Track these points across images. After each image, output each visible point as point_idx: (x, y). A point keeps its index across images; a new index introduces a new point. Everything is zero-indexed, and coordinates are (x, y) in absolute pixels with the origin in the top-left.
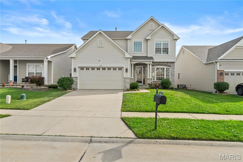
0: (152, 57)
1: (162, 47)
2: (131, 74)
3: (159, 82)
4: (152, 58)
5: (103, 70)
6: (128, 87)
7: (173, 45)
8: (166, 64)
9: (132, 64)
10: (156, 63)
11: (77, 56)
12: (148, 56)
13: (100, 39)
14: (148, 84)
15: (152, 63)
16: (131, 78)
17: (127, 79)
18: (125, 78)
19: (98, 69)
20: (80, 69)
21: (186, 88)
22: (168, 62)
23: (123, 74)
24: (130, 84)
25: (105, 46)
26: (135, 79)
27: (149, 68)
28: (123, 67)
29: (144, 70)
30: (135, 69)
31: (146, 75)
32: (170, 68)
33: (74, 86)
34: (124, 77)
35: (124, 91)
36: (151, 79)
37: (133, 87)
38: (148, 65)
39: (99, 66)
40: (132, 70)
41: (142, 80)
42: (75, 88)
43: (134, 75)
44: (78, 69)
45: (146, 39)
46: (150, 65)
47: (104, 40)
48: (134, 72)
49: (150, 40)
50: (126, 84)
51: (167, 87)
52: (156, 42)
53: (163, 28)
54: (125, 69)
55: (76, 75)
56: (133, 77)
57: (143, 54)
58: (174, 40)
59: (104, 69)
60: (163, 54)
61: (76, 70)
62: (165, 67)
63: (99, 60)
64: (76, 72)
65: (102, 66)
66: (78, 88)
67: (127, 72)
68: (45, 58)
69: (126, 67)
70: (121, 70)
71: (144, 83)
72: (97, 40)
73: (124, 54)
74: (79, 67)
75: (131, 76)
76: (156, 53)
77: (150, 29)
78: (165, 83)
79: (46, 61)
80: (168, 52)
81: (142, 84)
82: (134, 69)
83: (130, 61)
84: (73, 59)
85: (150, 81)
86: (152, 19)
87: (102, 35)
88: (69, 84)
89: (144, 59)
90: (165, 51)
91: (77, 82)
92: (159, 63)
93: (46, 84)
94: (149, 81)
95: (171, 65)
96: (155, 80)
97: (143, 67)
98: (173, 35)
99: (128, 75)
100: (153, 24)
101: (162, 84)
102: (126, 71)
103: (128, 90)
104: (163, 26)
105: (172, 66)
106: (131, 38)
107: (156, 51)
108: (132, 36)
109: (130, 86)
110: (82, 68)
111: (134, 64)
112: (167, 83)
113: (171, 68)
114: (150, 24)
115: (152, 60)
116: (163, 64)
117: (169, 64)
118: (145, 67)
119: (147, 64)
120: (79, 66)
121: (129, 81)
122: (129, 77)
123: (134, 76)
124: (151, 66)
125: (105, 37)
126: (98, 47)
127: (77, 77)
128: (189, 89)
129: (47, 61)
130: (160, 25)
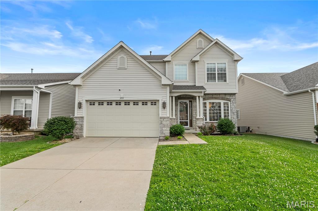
0: (202, 86)
1: (216, 72)
2: (172, 112)
3: (216, 123)
4: (202, 88)
5: (126, 105)
6: (167, 133)
7: (234, 69)
8: (223, 96)
9: (172, 97)
10: (208, 96)
11: (84, 82)
12: (196, 85)
13: (121, 56)
14: (199, 127)
15: (203, 94)
16: (171, 117)
17: (165, 120)
18: (161, 118)
19: (118, 103)
20: (89, 104)
21: (251, 131)
22: (225, 94)
23: (159, 112)
24: (171, 128)
25: (128, 67)
26: (177, 119)
27: (199, 103)
28: (159, 100)
29: (190, 106)
30: (178, 104)
31: (194, 113)
32: (229, 102)
33: (77, 131)
34: (160, 116)
35: (160, 140)
36: (202, 119)
37: (176, 133)
38: (197, 98)
39: (119, 99)
40: (172, 106)
41: (189, 121)
42: (79, 134)
43: (176, 113)
44: (84, 104)
45: (193, 60)
46: (200, 97)
47: (128, 58)
48: (175, 108)
49: (198, 62)
50: (163, 129)
51: (229, 130)
52: (208, 65)
53: (217, 45)
54: (162, 104)
55: (81, 113)
56: (174, 117)
57: (188, 82)
58: (234, 62)
59: (127, 103)
60: (218, 81)
61: (82, 106)
62: (222, 102)
63: (120, 88)
64: (81, 110)
65: (124, 99)
66: (85, 135)
67: (164, 108)
68: (34, 87)
69: (164, 100)
70: (156, 104)
71: (191, 126)
72: (116, 58)
73: (160, 79)
74: (87, 101)
75: (172, 115)
76: (207, 80)
77: (198, 46)
78: (225, 126)
79: (37, 93)
80: (226, 80)
81: (189, 126)
82: (176, 105)
83: (170, 92)
84: (77, 89)
85: (201, 122)
86: (200, 33)
87: (125, 51)
88: (63, 129)
89: (191, 89)
90: (222, 78)
91: (82, 126)
92: (213, 96)
93: (35, 129)
94: (199, 122)
95: (230, 98)
96: (208, 120)
97: (190, 101)
98: (233, 55)
99: (167, 113)
100: (202, 40)
101: (220, 126)
102: (163, 106)
103: (166, 139)
104: (216, 43)
105: (231, 100)
106: (170, 60)
107: (208, 78)
108: (173, 56)
109: (170, 130)
110: (92, 103)
111: (175, 97)
112: (229, 126)
113: (231, 102)
114: (198, 40)
115: (203, 91)
116: (218, 96)
117: (228, 97)
118: (191, 101)
119: (196, 96)
120: (87, 99)
121: (168, 122)
122: (168, 116)
123: (176, 115)
124: (201, 99)
125: (129, 54)
126: (118, 68)
127: (82, 118)
128: (257, 133)
129: (39, 92)
130: (213, 40)
